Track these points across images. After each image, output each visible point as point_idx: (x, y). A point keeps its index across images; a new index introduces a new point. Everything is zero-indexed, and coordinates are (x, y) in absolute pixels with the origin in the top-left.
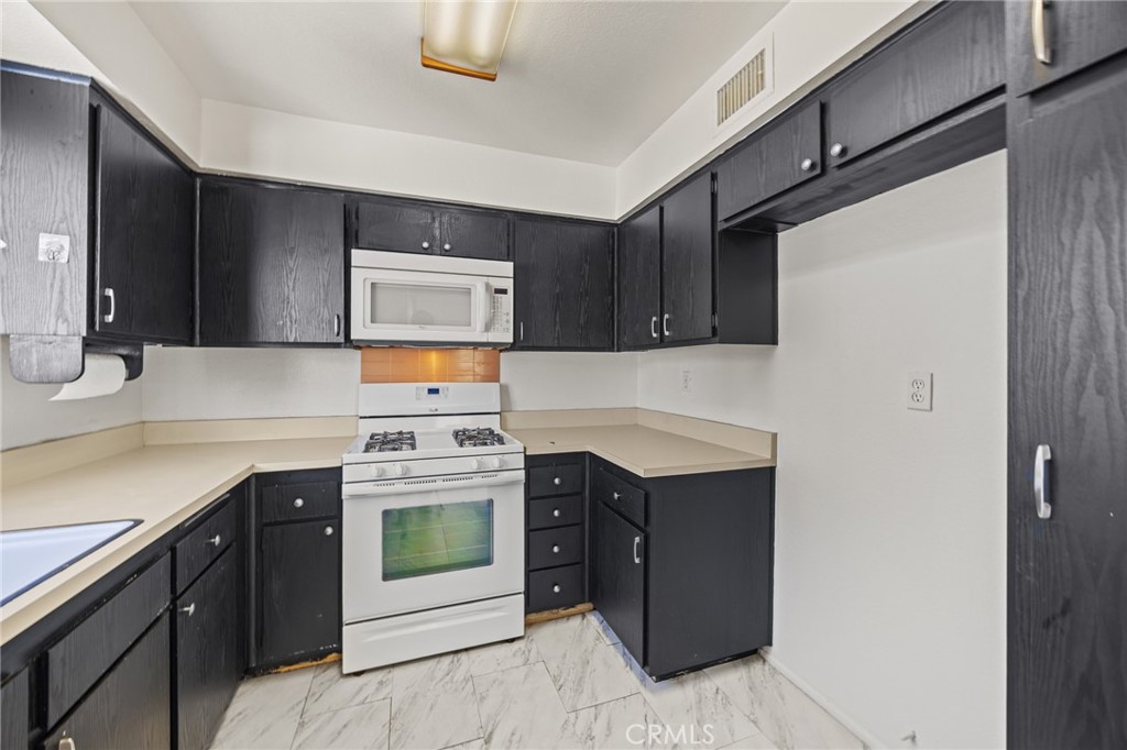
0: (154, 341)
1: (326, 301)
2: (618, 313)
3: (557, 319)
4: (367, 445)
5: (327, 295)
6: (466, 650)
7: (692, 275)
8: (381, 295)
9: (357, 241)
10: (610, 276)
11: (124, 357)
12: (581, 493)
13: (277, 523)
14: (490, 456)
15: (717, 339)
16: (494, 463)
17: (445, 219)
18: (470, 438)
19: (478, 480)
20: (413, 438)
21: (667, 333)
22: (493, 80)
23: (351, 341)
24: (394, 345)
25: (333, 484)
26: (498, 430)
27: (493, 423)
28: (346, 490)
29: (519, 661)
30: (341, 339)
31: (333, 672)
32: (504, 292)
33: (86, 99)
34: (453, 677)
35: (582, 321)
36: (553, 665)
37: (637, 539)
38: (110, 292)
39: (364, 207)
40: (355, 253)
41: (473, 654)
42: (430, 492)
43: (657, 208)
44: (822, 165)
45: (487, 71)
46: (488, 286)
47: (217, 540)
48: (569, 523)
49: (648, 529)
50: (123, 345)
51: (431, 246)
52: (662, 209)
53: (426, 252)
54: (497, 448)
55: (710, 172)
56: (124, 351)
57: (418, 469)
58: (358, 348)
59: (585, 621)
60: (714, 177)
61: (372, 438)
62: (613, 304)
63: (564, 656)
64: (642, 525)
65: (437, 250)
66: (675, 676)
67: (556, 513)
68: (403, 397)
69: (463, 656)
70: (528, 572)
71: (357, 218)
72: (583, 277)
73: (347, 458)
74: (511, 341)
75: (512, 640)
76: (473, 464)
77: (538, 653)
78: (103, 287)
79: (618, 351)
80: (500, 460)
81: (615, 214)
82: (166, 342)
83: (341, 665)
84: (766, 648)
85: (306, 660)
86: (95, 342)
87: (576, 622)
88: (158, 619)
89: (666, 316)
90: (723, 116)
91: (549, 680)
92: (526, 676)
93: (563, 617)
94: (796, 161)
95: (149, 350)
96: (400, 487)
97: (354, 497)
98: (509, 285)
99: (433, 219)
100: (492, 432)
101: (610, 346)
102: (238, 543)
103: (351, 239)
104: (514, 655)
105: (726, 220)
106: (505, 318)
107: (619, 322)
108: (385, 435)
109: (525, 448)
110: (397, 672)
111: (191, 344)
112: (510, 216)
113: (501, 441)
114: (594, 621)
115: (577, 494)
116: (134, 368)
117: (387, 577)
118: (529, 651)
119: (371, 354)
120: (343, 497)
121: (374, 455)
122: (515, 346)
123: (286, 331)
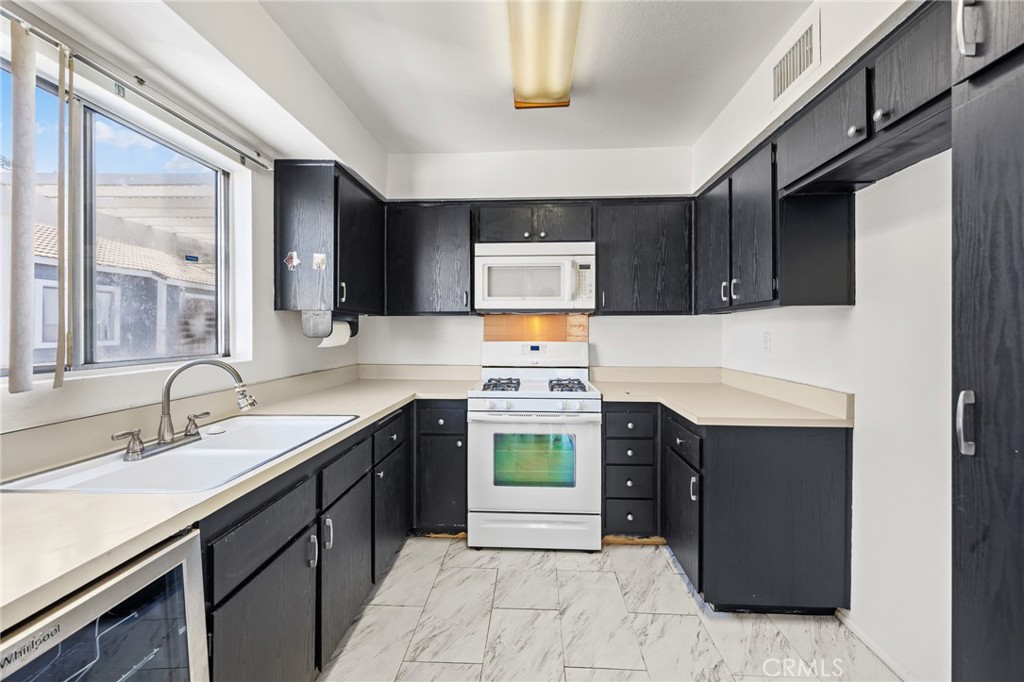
0: (364, 313)
1: (459, 282)
2: (696, 278)
3: (636, 288)
4: (485, 386)
5: (459, 278)
6: (555, 550)
7: (756, 241)
8: (494, 274)
9: (479, 237)
10: (687, 245)
11: (350, 323)
12: (652, 438)
13: (429, 435)
14: (574, 400)
15: (778, 301)
16: (575, 405)
17: (542, 212)
18: (559, 385)
19: (562, 418)
20: (518, 383)
21: (734, 297)
22: (568, 106)
23: (475, 310)
24: (505, 312)
25: (462, 411)
26: (585, 380)
27: (582, 375)
28: (470, 416)
29: (595, 567)
30: (468, 309)
31: (462, 544)
32: (587, 267)
33: (333, 173)
34: (542, 567)
35: (659, 288)
36: (622, 577)
37: (693, 479)
38: (344, 284)
39: (484, 211)
40: (477, 245)
41: (559, 554)
42: (524, 423)
43: (727, 180)
44: (870, 130)
45: (562, 100)
46: (574, 264)
47: (395, 437)
48: (642, 463)
49: (703, 471)
50: (348, 315)
51: (530, 236)
52: (730, 181)
53: (527, 240)
54: (579, 394)
55: (770, 143)
56: (349, 319)
57: (518, 405)
58: (482, 315)
59: (658, 551)
60: (774, 148)
61: (490, 381)
62: (690, 271)
63: (634, 573)
64: (698, 468)
65: (536, 238)
66: (734, 612)
67: (630, 453)
68: (512, 352)
69: (552, 554)
70: (605, 499)
71: (479, 220)
72: (660, 249)
73: (471, 394)
74: (593, 307)
75: (591, 552)
76: (559, 405)
77: (612, 565)
78: (341, 282)
79: (696, 314)
80: (581, 404)
81: (691, 189)
82: (371, 313)
83: (467, 542)
84: (844, 611)
85: (446, 532)
86: (338, 314)
87: (649, 550)
88: (365, 475)
89: (734, 281)
90: (778, 93)
91: (617, 586)
92: (599, 579)
93: (638, 544)
94: (844, 127)
95: (363, 319)
96: (506, 417)
97: (475, 421)
98: (592, 261)
99: (533, 214)
100: (579, 382)
101: (687, 310)
102: (406, 441)
103: (475, 237)
104: (592, 563)
105: (786, 188)
106: (588, 288)
107: (696, 287)
108: (498, 381)
109: (602, 396)
110: (504, 554)
111: (383, 315)
112: (594, 204)
113: (583, 388)
114: (666, 553)
115: (650, 438)
116: (354, 331)
117: (497, 483)
118: (604, 563)
119: (492, 320)
120: (468, 421)
121: (489, 393)
122: (599, 311)
123: (435, 304)
